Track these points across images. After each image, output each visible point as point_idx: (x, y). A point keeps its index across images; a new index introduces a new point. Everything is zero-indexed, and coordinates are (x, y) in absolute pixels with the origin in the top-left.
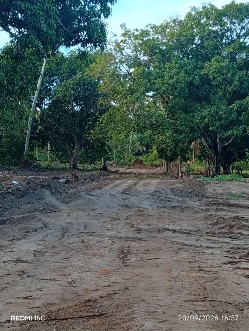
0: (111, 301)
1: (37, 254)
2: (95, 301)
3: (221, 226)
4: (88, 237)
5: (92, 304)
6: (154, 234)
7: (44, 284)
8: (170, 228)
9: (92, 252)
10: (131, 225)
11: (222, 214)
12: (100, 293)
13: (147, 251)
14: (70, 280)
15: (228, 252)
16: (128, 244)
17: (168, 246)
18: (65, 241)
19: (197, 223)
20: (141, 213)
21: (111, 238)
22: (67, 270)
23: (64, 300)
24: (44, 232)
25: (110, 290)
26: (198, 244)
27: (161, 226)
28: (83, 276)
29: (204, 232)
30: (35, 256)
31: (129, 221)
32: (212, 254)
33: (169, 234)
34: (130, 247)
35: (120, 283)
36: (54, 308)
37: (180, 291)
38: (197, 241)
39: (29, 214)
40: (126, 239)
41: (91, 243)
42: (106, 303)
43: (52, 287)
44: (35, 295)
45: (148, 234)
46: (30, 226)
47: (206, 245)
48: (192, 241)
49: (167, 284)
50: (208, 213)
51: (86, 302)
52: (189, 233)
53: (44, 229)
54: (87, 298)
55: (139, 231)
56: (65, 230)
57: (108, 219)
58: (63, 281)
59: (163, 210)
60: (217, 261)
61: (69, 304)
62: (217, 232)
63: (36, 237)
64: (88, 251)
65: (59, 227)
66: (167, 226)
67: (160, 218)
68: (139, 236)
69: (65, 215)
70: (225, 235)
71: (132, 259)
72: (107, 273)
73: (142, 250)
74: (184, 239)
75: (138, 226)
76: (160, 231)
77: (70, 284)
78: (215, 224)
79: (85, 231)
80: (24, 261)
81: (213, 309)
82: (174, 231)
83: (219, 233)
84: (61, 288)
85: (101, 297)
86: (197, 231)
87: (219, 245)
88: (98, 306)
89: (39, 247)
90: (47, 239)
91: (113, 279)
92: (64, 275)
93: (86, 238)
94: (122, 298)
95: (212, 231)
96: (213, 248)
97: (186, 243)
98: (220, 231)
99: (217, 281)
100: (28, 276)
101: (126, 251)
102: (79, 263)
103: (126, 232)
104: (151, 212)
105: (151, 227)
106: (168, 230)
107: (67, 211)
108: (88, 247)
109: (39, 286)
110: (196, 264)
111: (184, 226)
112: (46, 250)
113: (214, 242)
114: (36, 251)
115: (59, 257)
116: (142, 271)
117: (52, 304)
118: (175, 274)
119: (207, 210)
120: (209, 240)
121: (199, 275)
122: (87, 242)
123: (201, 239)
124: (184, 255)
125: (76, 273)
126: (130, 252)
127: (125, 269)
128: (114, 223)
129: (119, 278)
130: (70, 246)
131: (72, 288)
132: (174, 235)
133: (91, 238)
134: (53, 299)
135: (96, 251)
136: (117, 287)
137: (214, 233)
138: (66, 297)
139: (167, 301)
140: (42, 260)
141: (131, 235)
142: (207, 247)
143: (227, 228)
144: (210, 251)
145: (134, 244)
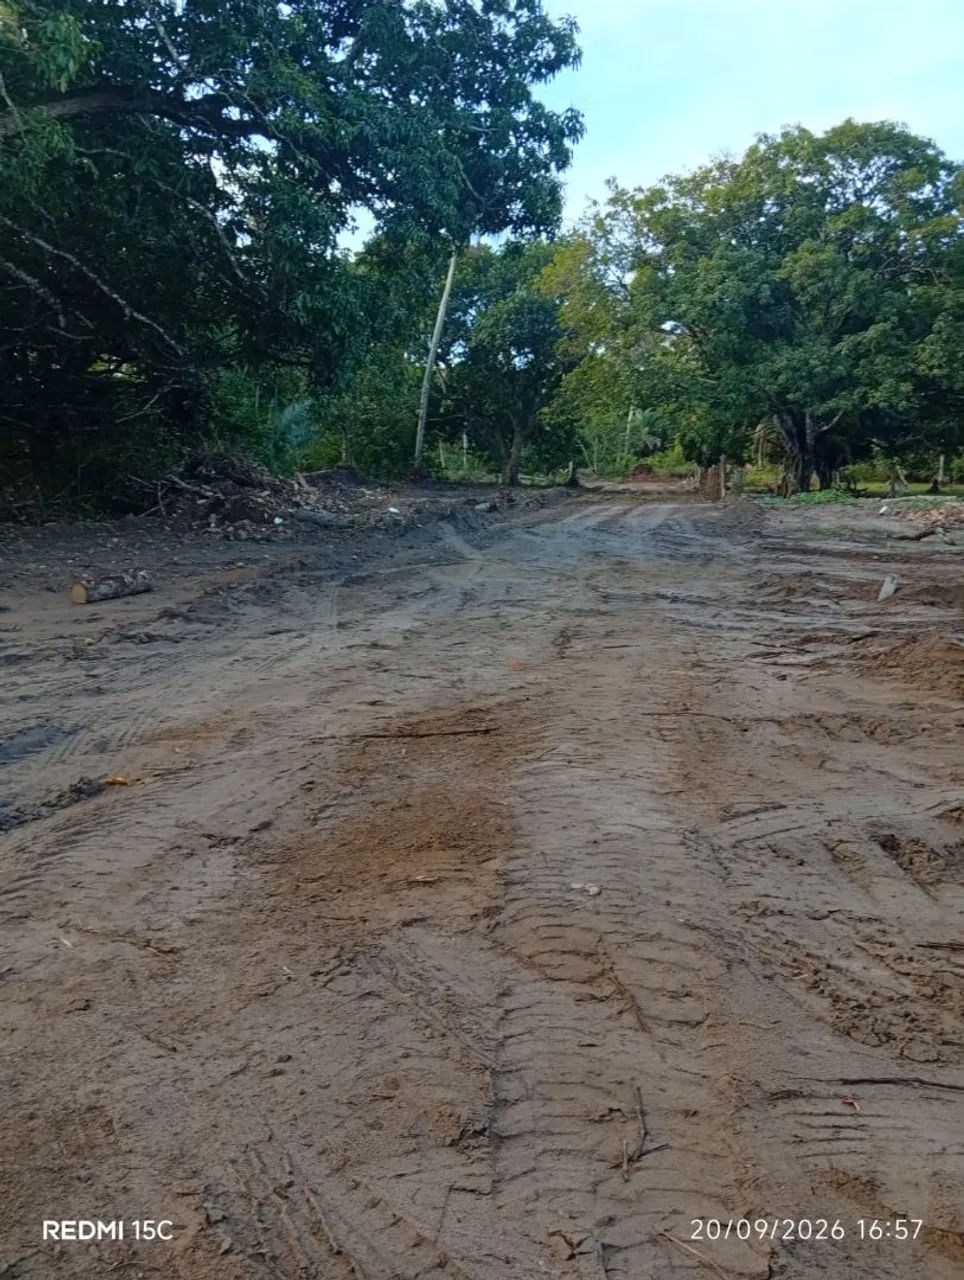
0: (515, 712)
1: (410, 635)
2: (488, 711)
3: (771, 590)
4: (509, 609)
5: (481, 715)
6: (634, 605)
7: (408, 682)
8: (669, 594)
9: (509, 635)
10: (595, 589)
11: (781, 568)
12: (498, 699)
13: (608, 635)
14: (456, 678)
15: (767, 636)
16: (578, 621)
17: (656, 624)
18: (465, 615)
19: (726, 584)
20: (621, 566)
21: (550, 611)
22: (455, 663)
23: (436, 708)
24: (430, 599)
25: (518, 695)
26: (714, 623)
27: (651, 589)
28: (481, 672)
29: (734, 601)
30: (406, 638)
31: (593, 582)
32: (735, 640)
33: (664, 604)
34: (580, 626)
35: (539, 684)
36: (414, 719)
37: (644, 699)
38: (714, 616)
39: (408, 567)
40: (579, 612)
41: (513, 618)
42: (506, 715)
43: (423, 688)
44: (388, 700)
45: (622, 605)
46: (405, 588)
47: (730, 624)
48: (705, 616)
49: (625, 687)
50: (757, 567)
51: (470, 711)
52: (702, 602)
53: (431, 594)
54: (475, 706)
55: (606, 598)
56: (468, 597)
57: (556, 578)
58: (443, 679)
59: (667, 560)
60: (737, 652)
61: (442, 713)
62: (759, 601)
63: (413, 607)
64: (502, 633)
65: (458, 590)
66: (663, 591)
67: (655, 576)
68: (604, 607)
69: (475, 569)
70: (775, 607)
71: (578, 646)
72: (523, 668)
73: (602, 631)
74: (691, 614)
75: (609, 591)
76: (646, 599)
77: (453, 685)
78: (761, 587)
79: (506, 598)
80: (384, 647)
81: (692, 727)
82: (675, 599)
83: (764, 603)
84: (436, 689)
85: (500, 705)
86: (723, 600)
87: (755, 624)
88: (488, 718)
89: (417, 624)
90: (432, 610)
91: (530, 677)
92: (448, 670)
93: (506, 610)
94: (537, 707)
95: (751, 599)
96: (741, 629)
97: (692, 619)
98: (766, 599)
99: (720, 685)
100: (386, 671)
101: (570, 634)
102: (482, 652)
103: (582, 600)
104: (642, 564)
105: (632, 592)
106: (663, 597)
107: (480, 563)
108: (504, 626)
109: (400, 686)
110: (693, 658)
111: (699, 589)
112: (427, 629)
113: (748, 618)
114: (408, 631)
115: (447, 642)
116: (590, 666)
117: (411, 714)
118: (647, 671)
119: (757, 561)
120: (738, 615)
121: (691, 673)
122: (504, 617)
123: (724, 613)
124: (680, 640)
125: (469, 668)
126: (577, 634)
127: (559, 663)
128: (564, 584)
129: (541, 677)
130: (472, 623)
131: (455, 691)
132: (673, 606)
133: (514, 610)
134: (417, 706)
135: (517, 633)
136: (534, 690)
137: (753, 603)
138: (440, 704)
139: (615, 714)
140: (415, 644)
141: (587, 606)
142: (731, 628)
143: (782, 594)
144: (734, 634)
145: (590, 621)
